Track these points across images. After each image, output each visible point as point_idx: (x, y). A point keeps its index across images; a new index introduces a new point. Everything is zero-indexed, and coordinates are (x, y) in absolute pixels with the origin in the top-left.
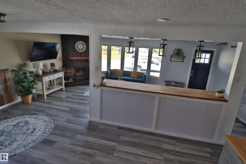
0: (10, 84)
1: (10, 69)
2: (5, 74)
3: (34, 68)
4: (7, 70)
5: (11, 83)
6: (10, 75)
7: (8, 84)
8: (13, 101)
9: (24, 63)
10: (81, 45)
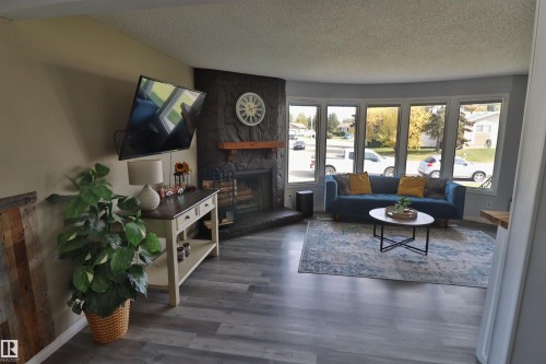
0: (41, 266)
1: (41, 197)
2: (18, 218)
3: (132, 182)
4: (28, 198)
5: (43, 260)
6: (38, 223)
7: (32, 264)
8: (52, 338)
9: (97, 166)
10: (253, 105)
